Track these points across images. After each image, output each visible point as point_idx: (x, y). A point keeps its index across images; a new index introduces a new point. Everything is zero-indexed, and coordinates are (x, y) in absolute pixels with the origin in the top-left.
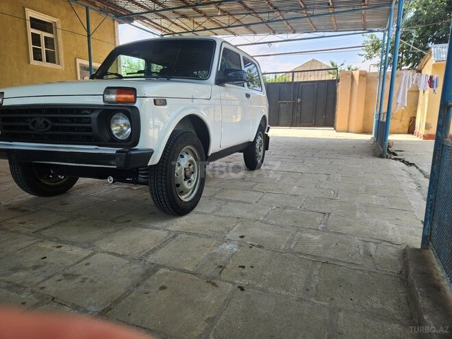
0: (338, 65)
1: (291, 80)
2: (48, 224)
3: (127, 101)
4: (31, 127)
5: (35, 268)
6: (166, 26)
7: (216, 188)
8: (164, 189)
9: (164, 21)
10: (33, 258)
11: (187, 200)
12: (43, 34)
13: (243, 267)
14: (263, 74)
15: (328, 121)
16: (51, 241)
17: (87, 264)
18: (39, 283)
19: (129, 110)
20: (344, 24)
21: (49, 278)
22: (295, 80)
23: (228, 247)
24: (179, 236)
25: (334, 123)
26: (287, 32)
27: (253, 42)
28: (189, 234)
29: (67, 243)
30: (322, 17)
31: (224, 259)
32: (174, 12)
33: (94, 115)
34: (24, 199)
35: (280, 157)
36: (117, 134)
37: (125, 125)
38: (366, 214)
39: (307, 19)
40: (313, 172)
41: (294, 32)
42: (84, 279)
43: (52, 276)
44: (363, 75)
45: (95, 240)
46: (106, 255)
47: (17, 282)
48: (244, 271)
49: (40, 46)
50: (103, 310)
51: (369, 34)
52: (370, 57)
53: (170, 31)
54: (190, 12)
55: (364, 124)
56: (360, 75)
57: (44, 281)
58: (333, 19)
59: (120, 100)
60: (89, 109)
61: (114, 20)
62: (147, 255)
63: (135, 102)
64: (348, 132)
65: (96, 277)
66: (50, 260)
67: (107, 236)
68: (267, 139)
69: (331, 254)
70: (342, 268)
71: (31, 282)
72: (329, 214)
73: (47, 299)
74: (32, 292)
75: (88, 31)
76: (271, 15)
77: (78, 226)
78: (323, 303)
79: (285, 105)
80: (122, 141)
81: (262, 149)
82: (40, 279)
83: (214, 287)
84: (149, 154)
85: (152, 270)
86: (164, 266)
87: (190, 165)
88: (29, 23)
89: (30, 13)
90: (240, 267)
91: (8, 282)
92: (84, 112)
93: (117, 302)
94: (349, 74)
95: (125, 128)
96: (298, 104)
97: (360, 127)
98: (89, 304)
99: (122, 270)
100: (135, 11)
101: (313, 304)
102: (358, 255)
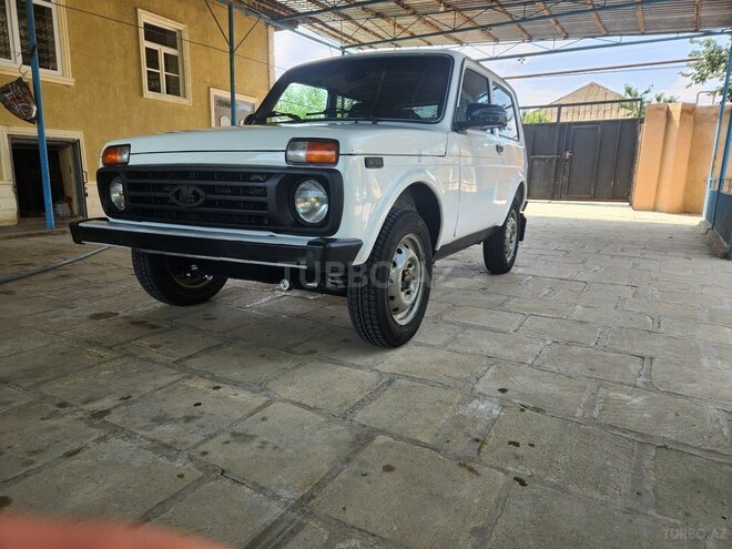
0: (640, 92)
1: (555, 120)
2: (193, 350)
3: (323, 161)
4: (173, 199)
5: (188, 419)
6: (350, 33)
7: (441, 302)
8: (372, 304)
9: (346, 24)
10: (182, 406)
11: (403, 323)
12: (162, 50)
13: (517, 444)
14: (520, 108)
15: (620, 191)
16: (203, 377)
17: (264, 419)
18: (197, 445)
19: (326, 175)
20: (660, 21)
21: (211, 437)
22: (563, 120)
23: (482, 407)
24: (398, 381)
25: (629, 194)
26: (555, 36)
27: (492, 56)
28: (413, 379)
29: (227, 382)
30: (620, 10)
31: (479, 427)
32: (363, 9)
33: (272, 184)
34: (151, 307)
35: (541, 252)
36: (304, 214)
37: (317, 199)
38: (719, 362)
39: (593, 14)
40: (604, 281)
41: (566, 37)
42: (263, 445)
43: (215, 435)
44: (689, 111)
45: (267, 381)
46: (289, 406)
47: (166, 441)
48: (519, 451)
49: (158, 68)
50: (302, 498)
51: (702, 39)
52: (702, 79)
53: (354, 40)
54: (391, 8)
55: (685, 198)
56: (683, 111)
57: (203, 442)
58: (639, 13)
59: (313, 159)
60: (264, 174)
61: (267, 25)
62: (353, 410)
63: (336, 163)
64: (654, 210)
65: (281, 441)
66: (207, 408)
67: (284, 374)
68: (522, 221)
69: (669, 433)
70: (694, 459)
71: (186, 443)
72: (651, 358)
73: (215, 471)
74: (191, 459)
75: (231, 43)
76: (528, 8)
77: (237, 355)
78: (672, 520)
79: (542, 163)
80: (312, 225)
81: (514, 239)
82: (198, 439)
83: (474, 476)
84: (355, 247)
85: (364, 437)
86: (383, 432)
87: (410, 266)
88: (142, 32)
89: (146, 17)
90: (510, 443)
91: (153, 441)
92: (253, 178)
93: (320, 485)
94: (661, 109)
95: (317, 205)
96: (566, 161)
97: (678, 202)
98: (280, 485)
99: (318, 433)
100: (301, 10)
101: (656, 521)
102: (720, 436)
